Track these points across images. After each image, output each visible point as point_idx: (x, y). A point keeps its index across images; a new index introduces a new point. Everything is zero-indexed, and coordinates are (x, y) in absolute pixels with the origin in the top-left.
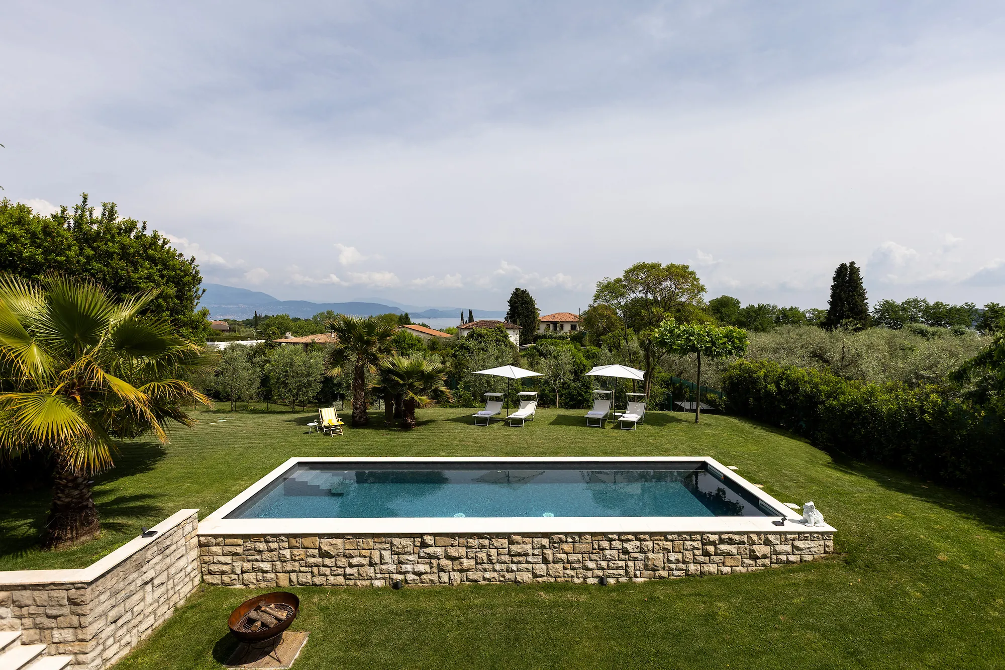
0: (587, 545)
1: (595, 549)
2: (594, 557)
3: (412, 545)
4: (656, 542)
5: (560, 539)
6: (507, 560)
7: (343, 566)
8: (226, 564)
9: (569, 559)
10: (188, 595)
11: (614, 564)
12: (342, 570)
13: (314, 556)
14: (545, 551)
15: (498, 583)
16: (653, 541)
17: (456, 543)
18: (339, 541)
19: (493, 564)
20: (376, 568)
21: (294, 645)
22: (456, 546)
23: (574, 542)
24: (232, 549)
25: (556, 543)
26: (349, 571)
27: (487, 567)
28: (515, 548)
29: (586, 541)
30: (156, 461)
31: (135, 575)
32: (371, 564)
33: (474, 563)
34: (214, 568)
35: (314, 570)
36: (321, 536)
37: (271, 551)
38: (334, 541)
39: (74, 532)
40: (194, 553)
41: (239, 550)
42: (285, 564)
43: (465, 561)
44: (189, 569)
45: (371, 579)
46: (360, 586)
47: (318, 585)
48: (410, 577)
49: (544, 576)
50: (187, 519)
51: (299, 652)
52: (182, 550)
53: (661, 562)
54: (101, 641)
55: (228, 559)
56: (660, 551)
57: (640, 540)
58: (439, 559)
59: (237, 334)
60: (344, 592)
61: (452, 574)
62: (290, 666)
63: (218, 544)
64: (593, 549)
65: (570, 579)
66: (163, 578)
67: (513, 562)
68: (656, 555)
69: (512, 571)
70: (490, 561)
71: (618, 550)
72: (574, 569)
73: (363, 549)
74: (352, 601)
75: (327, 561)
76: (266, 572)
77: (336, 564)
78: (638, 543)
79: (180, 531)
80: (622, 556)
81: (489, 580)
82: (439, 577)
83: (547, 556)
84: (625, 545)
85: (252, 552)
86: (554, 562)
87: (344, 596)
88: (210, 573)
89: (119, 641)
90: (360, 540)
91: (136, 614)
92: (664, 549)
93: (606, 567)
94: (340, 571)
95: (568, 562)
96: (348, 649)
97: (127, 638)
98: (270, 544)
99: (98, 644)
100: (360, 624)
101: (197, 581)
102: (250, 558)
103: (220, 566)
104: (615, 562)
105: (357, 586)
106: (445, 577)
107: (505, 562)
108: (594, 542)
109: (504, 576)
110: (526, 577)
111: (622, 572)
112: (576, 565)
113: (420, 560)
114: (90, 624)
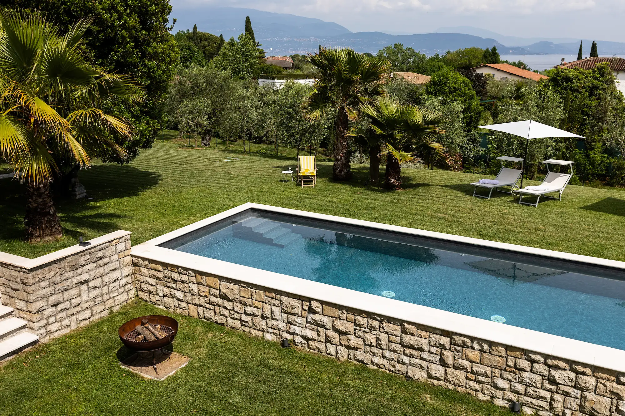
0: (499, 358)
1: (510, 367)
2: (506, 375)
3: (300, 307)
4: (602, 381)
5: (464, 342)
6: (398, 349)
7: (239, 311)
8: (151, 285)
9: (474, 369)
10: (124, 304)
11: (534, 391)
12: (239, 315)
13: (215, 296)
14: (444, 352)
15: (388, 371)
16: (597, 378)
17: (344, 317)
18: (236, 287)
19: (383, 349)
20: (268, 322)
21: (174, 365)
22: (343, 319)
23: (482, 351)
24: (155, 273)
25: (458, 346)
26: (244, 318)
27: (376, 351)
28: (408, 339)
29: (497, 354)
30: (146, 189)
31: (70, 274)
32: (263, 317)
33: (362, 343)
34: (144, 286)
35: (216, 309)
36: (221, 278)
37: (183, 282)
38: (231, 286)
39: (41, 232)
40: (128, 270)
41: (160, 275)
42: (194, 297)
43: (352, 337)
44: (123, 282)
45: (264, 331)
46: (254, 335)
47: (220, 324)
48: (298, 339)
49: (441, 380)
50: (119, 238)
51: (175, 371)
52: (115, 265)
53: (605, 408)
54: (45, 317)
55: (153, 281)
56: (606, 394)
57: (577, 372)
58: (326, 329)
59: (298, 72)
60: (238, 336)
61: (339, 348)
62: (162, 379)
63: (145, 266)
64: (507, 365)
65: (474, 393)
66: (98, 282)
67: (405, 354)
68: (600, 398)
69: (404, 364)
70: (379, 346)
71: (542, 376)
72: (479, 382)
73: (256, 300)
74: (238, 345)
75: (226, 304)
76: (179, 300)
77: (234, 308)
78: (573, 375)
79: (113, 248)
80: (548, 386)
81: (377, 365)
82: (326, 348)
83: (445, 358)
84: (553, 372)
85: (170, 280)
86: (455, 368)
87: (235, 339)
88: (142, 290)
89: (60, 321)
90: (254, 291)
91: (73, 305)
92: (612, 393)
93: (522, 392)
94: (236, 316)
95: (472, 372)
96: (211, 382)
97: (66, 322)
98: (182, 276)
99: (42, 319)
100: (234, 366)
101: (132, 294)
102: (169, 284)
103: (148, 285)
104: (536, 390)
105: (251, 334)
106: (332, 349)
107: (396, 351)
108: (509, 357)
109: (394, 367)
110: (420, 375)
111: (545, 405)
112: (482, 379)
113: (307, 325)
114: (34, 301)
